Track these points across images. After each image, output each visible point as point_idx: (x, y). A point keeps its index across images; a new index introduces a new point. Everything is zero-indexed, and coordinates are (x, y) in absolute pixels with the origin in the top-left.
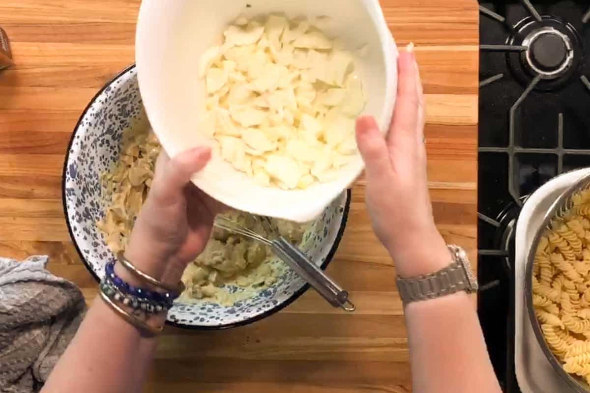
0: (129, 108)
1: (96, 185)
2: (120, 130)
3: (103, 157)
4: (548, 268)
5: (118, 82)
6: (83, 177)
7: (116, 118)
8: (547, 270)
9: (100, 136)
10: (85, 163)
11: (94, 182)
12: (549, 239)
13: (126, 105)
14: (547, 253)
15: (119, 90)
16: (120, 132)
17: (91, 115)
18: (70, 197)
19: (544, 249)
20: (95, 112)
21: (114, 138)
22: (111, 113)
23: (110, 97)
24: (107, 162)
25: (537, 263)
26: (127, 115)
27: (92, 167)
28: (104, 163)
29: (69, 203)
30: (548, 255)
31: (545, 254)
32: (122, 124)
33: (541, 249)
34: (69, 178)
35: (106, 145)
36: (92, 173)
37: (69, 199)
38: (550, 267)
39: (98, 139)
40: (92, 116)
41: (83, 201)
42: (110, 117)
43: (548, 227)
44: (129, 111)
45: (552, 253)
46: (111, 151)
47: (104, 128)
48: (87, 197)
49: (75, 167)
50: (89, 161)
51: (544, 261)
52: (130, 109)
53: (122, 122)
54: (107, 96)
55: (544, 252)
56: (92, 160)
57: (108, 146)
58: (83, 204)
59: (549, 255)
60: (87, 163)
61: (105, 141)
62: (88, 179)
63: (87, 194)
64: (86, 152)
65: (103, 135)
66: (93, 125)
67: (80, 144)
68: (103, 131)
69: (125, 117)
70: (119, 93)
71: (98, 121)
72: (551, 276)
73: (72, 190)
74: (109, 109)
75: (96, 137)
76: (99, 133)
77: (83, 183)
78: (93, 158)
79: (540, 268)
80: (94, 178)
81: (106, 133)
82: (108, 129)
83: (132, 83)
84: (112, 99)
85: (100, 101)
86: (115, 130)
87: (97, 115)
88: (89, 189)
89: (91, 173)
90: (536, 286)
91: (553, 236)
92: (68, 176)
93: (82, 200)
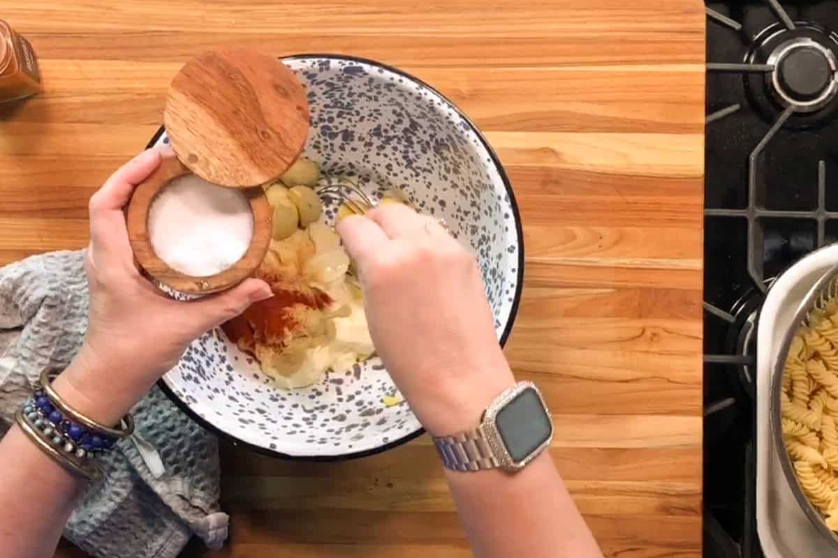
0: (446, 153)
1: (340, 102)
2: (417, 140)
3: (380, 114)
5: (475, 141)
6: (348, 85)
7: (432, 136)
8: (802, 385)
9: (406, 111)
10: (368, 87)
11: (344, 99)
12: (804, 341)
13: (449, 150)
14: (803, 360)
15: (466, 142)
16: (414, 139)
17: (431, 101)
18: (317, 64)
19: (797, 353)
20: (436, 106)
21: (406, 130)
22: (437, 129)
23: (455, 128)
24: (372, 118)
25: (788, 375)
26: (437, 151)
27: (363, 99)
28: (371, 115)
29: (309, 62)
30: (803, 364)
31: (800, 361)
32: (424, 142)
33: (793, 354)
34: (344, 65)
35: (396, 119)
36: (355, 97)
37: (314, 63)
38: (806, 379)
39: (402, 109)
40: (429, 102)
41: (315, 82)
42: (432, 127)
43: (803, 322)
44: (442, 153)
45: (809, 360)
46: (388, 125)
47: (418, 118)
48: (321, 89)
49: (360, 74)
50: (372, 94)
51: (798, 372)
52: (444, 155)
53: (428, 143)
54: (458, 125)
55: (798, 359)
56: (373, 98)
57: (395, 122)
58: (310, 81)
59: (805, 362)
60: (368, 91)
61: (402, 118)
62: (346, 91)
63: (325, 88)
64: (383, 90)
65: (409, 115)
66: (419, 103)
67: (391, 82)
68: (414, 116)
69: (434, 147)
70: (462, 141)
71: (424, 108)
72: (808, 393)
73: (328, 69)
74: (441, 125)
75: (404, 106)
76: (410, 110)
77: (340, 84)
78: (376, 100)
79: (793, 382)
80: (348, 100)
81: (411, 120)
82: (417, 123)
83: (475, 159)
84: (454, 132)
85: (450, 114)
86: (416, 132)
87: (432, 109)
88: (334, 92)
89: (355, 95)
90: (786, 406)
91: (811, 335)
92: (347, 63)
93: (315, 80)
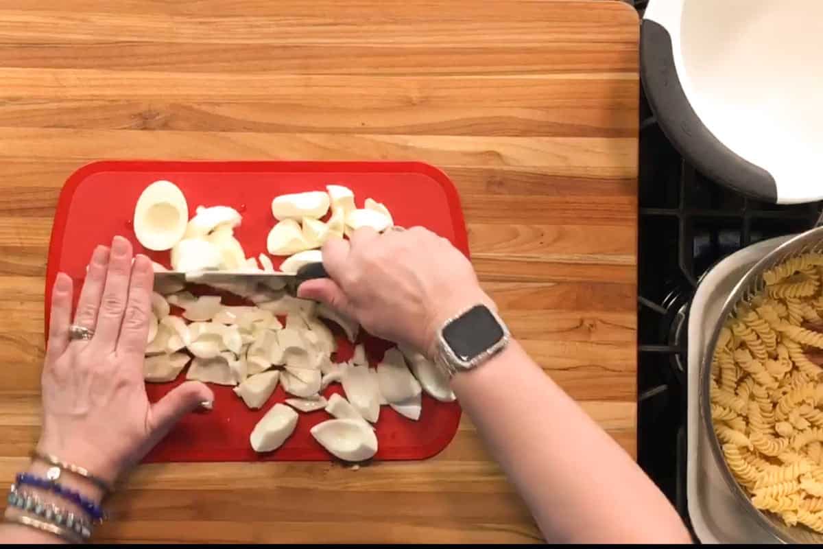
4: (731, 369)
8: (730, 372)
12: (732, 331)
14: (730, 350)
19: (725, 343)
25: (716, 363)
30: (731, 353)
31: (728, 351)
33: (721, 343)
38: (733, 367)
43: (731, 314)
45: (736, 349)
51: (726, 361)
55: (726, 349)
59: (733, 352)
72: (736, 380)
79: (721, 370)
90: (714, 393)
91: (738, 326)
